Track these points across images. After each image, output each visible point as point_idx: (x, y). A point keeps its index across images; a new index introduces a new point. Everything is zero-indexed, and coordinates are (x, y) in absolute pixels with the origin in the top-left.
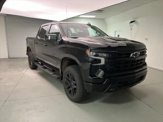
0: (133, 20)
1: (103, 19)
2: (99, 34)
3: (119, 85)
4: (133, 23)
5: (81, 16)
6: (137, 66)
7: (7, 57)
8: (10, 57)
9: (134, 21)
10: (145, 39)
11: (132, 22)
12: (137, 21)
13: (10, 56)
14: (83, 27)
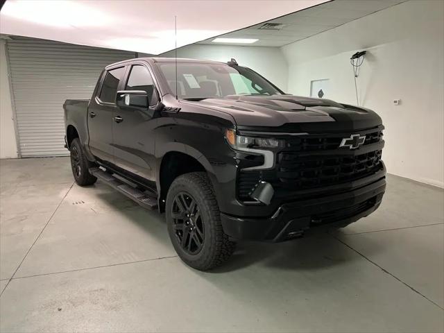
0: (360, 51)
1: (278, 49)
2: (260, 89)
3: (313, 221)
4: (361, 57)
5: (217, 40)
6: (358, 171)
7: (15, 155)
8: (23, 154)
9: (363, 53)
10: (395, 102)
11: (357, 56)
12: (372, 52)
13: (22, 151)
14: (218, 71)
